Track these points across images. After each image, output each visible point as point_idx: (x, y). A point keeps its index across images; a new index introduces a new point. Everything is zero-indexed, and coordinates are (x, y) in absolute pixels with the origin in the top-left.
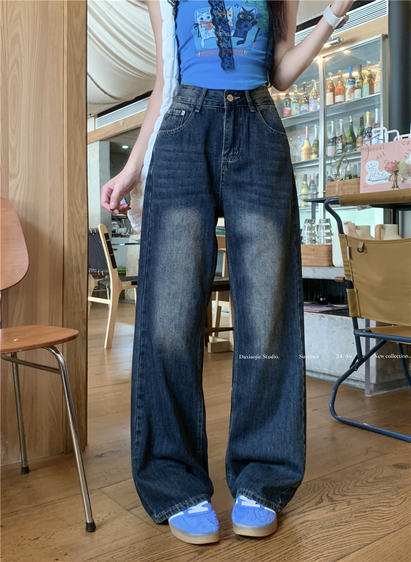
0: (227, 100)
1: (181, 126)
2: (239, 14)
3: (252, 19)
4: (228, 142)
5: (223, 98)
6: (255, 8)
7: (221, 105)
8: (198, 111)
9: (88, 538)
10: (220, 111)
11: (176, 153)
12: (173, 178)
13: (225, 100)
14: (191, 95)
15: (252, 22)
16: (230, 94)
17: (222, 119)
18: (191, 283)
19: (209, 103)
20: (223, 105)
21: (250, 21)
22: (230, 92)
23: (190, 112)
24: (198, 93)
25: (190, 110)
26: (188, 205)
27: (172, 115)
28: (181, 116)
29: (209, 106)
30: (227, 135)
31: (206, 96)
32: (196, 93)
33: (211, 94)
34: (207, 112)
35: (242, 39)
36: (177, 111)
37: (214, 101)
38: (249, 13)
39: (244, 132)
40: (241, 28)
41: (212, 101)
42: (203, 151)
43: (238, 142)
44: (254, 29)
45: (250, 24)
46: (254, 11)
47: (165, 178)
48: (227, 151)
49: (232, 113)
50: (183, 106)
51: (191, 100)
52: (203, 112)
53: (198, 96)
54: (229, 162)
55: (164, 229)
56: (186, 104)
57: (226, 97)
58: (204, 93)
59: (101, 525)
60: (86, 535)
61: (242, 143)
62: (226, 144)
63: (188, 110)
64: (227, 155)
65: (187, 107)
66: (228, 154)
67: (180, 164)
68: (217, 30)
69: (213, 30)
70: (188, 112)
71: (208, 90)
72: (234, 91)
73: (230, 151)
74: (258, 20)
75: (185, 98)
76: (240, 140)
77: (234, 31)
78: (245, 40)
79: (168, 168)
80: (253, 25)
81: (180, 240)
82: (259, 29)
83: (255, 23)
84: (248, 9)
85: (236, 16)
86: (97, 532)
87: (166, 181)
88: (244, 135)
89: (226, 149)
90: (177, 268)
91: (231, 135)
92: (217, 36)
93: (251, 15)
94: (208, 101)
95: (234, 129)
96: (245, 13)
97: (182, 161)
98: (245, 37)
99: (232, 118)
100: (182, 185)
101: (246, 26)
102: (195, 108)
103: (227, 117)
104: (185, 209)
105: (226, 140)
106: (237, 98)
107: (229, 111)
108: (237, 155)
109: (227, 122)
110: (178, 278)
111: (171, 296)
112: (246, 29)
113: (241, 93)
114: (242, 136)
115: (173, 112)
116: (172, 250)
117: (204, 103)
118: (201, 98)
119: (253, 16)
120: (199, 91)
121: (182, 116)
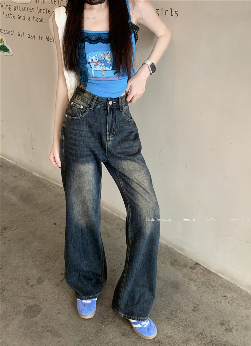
0: (109, 104)
1: (81, 115)
7: (105, 106)
8: (92, 109)
22: (111, 99)
25: (87, 106)
29: (98, 107)
31: (97, 101)
34: (97, 110)
37: (101, 104)
43: (113, 127)
53: (92, 100)
62: (108, 128)
64: (109, 135)
70: (85, 108)
71: (98, 97)
77: (112, 66)
89: (108, 131)
94: (98, 104)
95: (112, 120)
99: (111, 114)
106: (114, 103)
107: (110, 111)
109: (109, 116)
113: (117, 100)
114: (115, 124)
115: (75, 105)
118: (94, 102)
121: (81, 109)
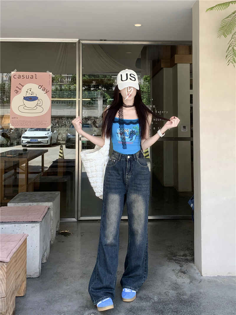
1: (114, 165)
2: (131, 131)
4: (128, 170)
5: (127, 157)
6: (136, 130)
7: (126, 159)
8: (119, 161)
10: (126, 161)
14: (117, 155)
17: (126, 164)
19: (123, 159)
23: (116, 161)
27: (111, 161)
30: (128, 168)
31: (121, 156)
34: (122, 161)
36: (113, 160)
39: (133, 167)
43: (131, 170)
44: (135, 136)
45: (134, 134)
51: (117, 157)
53: (119, 156)
54: (129, 177)
56: (115, 158)
66: (128, 174)
71: (122, 154)
72: (130, 155)
75: (115, 156)
77: (129, 136)
84: (134, 130)
91: (129, 168)
95: (130, 166)
96: (133, 131)
98: (132, 138)
99: (130, 163)
101: (132, 135)
103: (128, 163)
106: (131, 157)
107: (129, 161)
108: (131, 175)
109: (128, 165)
113: (132, 155)
117: (121, 158)
119: (135, 132)
120: (119, 154)
121: (114, 162)
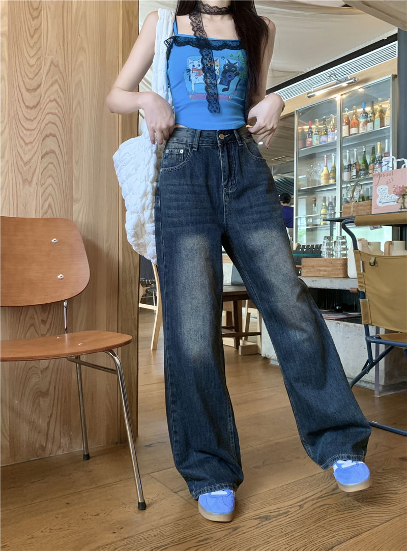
0: (219, 139)
1: (182, 163)
2: (225, 65)
3: (236, 70)
4: (225, 174)
5: (216, 137)
6: (238, 61)
7: (214, 143)
8: (196, 150)
9: (139, 515)
10: (214, 148)
11: (181, 187)
12: (182, 208)
13: (218, 139)
14: (186, 136)
15: (235, 73)
16: (221, 133)
17: (217, 155)
18: (208, 297)
19: (205, 142)
20: (217, 143)
21: (233, 72)
22: (222, 132)
23: (188, 150)
24: (192, 134)
25: (188, 148)
26: (198, 232)
27: (172, 154)
28: (180, 154)
29: (204, 146)
31: (200, 137)
32: (190, 134)
33: (205, 134)
34: (204, 150)
35: (227, 87)
36: (176, 150)
37: (208, 141)
38: (233, 65)
39: (237, 163)
40: (226, 78)
41: (206, 141)
42: (205, 184)
43: (233, 172)
44: (237, 79)
45: (233, 75)
46: (237, 64)
47: (175, 209)
48: (227, 181)
49: (225, 149)
50: (181, 146)
51: (187, 140)
52: (200, 150)
53: (193, 137)
54: (230, 192)
55: (180, 252)
56: (182, 144)
57: (218, 136)
58: (198, 134)
59: (150, 504)
60: (138, 513)
61: (236, 172)
62: (224, 175)
63: (186, 149)
64: (226, 186)
65: (184, 146)
66: (227, 184)
67: (186, 197)
68: (205, 76)
69: (202, 77)
70: (186, 151)
71: (201, 132)
72: (224, 131)
73: (228, 182)
74: (240, 72)
75: (181, 139)
76: (234, 170)
77: (220, 79)
78: (229, 88)
79: (176, 200)
80: (235, 76)
81: (193, 261)
82: (240, 80)
83: (237, 74)
84: (233, 62)
85: (222, 67)
86: (147, 510)
87: (177, 212)
88: (237, 165)
89: (225, 181)
90: (195, 285)
92: (206, 82)
93: (234, 67)
94: (203, 141)
95: (229, 162)
96: (230, 65)
97: (189, 193)
98: (228, 85)
99: (226, 153)
100: (191, 216)
101: (230, 76)
102: (192, 147)
103: (222, 152)
104: (195, 236)
105: (224, 172)
106: (227, 136)
107: (222, 148)
108: (235, 184)
109: (223, 156)
110: (196, 294)
111: (193, 311)
112: (230, 79)
113: (231, 132)
114: (236, 167)
115: (172, 151)
116: (188, 270)
117: (200, 142)
118: (196, 139)
119: (236, 68)
120: (192, 132)
121: (182, 154)
